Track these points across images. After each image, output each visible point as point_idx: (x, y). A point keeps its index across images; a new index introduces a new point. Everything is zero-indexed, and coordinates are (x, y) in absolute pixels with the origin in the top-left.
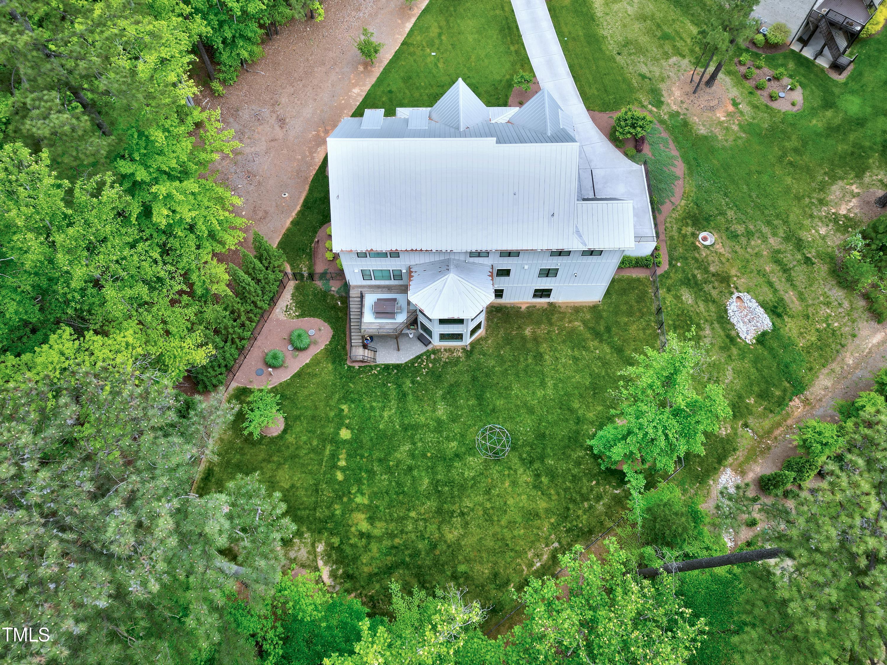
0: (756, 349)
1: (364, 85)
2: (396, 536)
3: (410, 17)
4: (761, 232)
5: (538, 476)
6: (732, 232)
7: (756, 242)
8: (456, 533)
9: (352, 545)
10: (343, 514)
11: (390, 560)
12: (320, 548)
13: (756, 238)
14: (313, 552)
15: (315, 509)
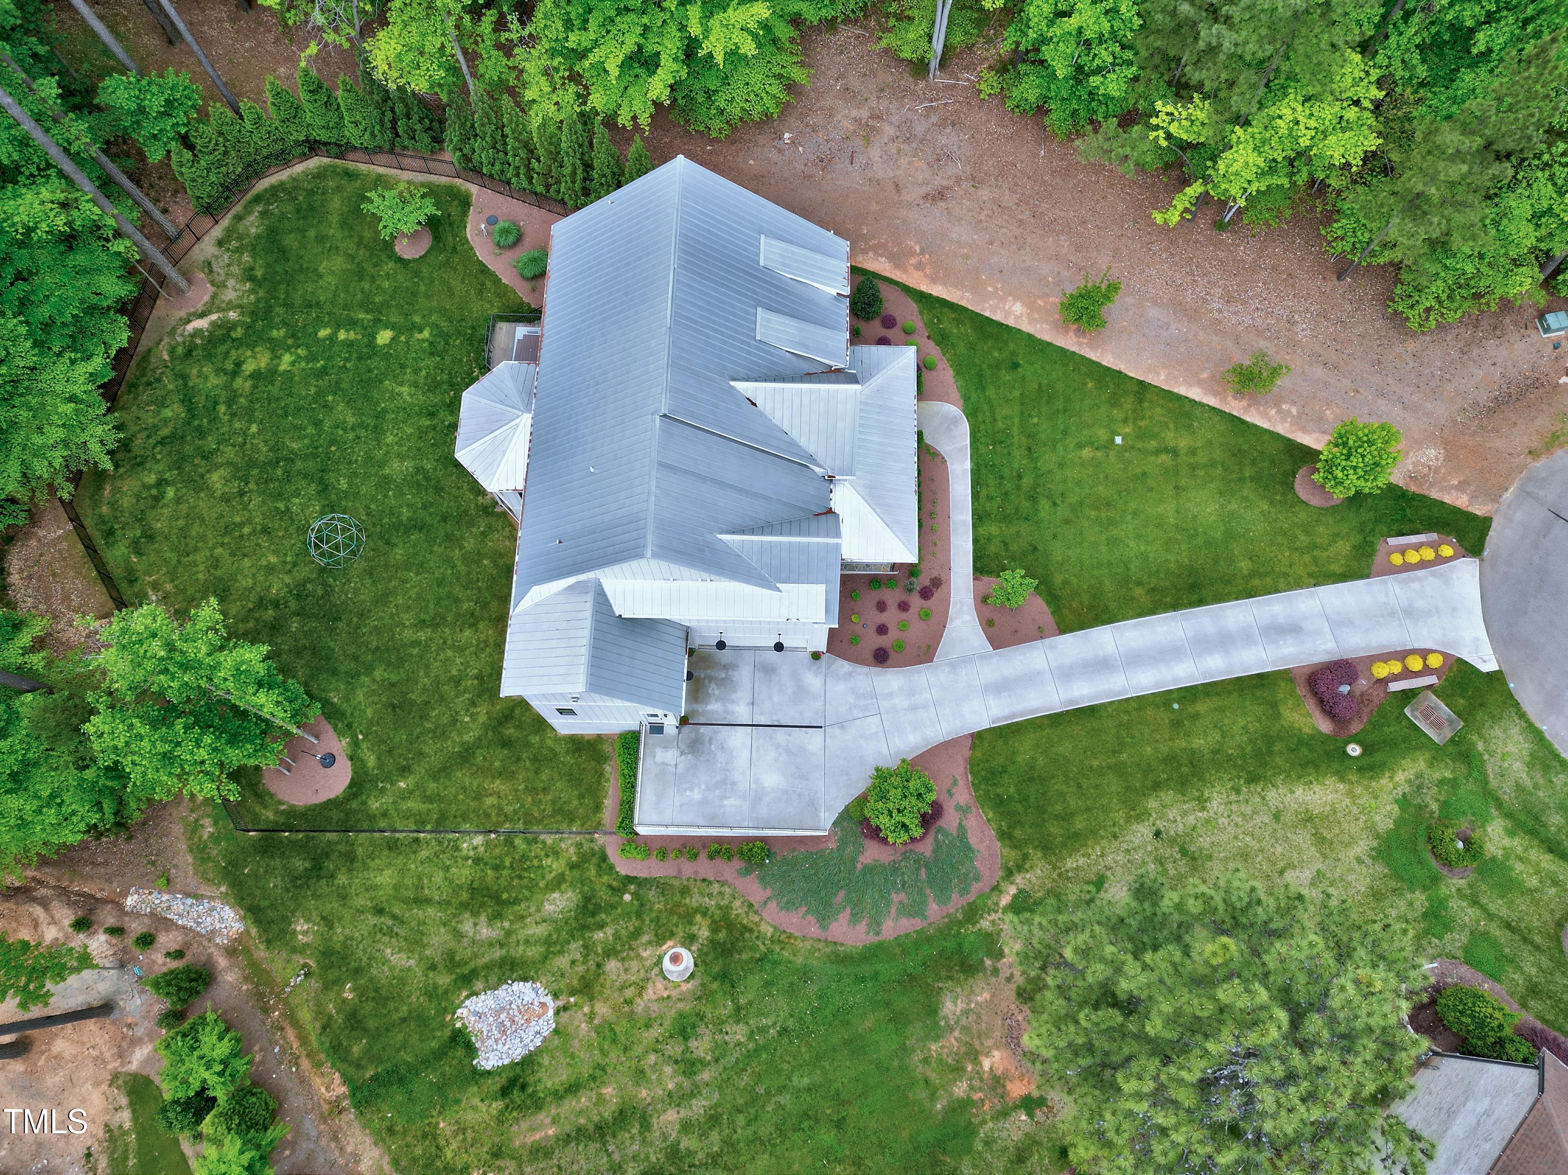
0: (443, 1025)
1: (1031, 321)
2: (229, 407)
3: (1216, 394)
4: (692, 1095)
5: (276, 604)
6: (694, 1027)
7: (670, 1079)
8: (218, 486)
9: (228, 352)
10: (270, 340)
11: (201, 400)
12: (233, 315)
13: (680, 1079)
14: (231, 306)
15: (285, 305)
